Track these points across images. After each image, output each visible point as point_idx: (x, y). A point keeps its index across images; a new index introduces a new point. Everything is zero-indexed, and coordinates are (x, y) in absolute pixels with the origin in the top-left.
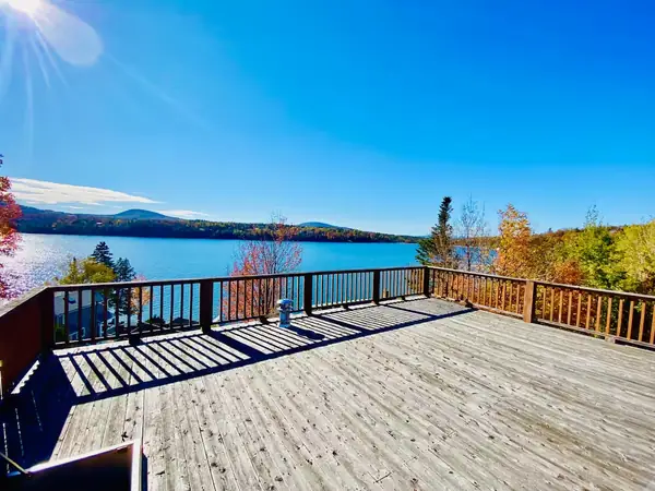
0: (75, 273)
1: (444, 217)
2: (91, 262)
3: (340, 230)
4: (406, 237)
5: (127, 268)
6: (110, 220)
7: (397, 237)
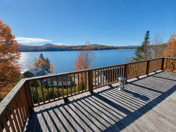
0: (36, 62)
1: (147, 38)
2: (39, 59)
3: (101, 46)
4: (122, 47)
5: (48, 60)
6: (42, 47)
7: (119, 47)
